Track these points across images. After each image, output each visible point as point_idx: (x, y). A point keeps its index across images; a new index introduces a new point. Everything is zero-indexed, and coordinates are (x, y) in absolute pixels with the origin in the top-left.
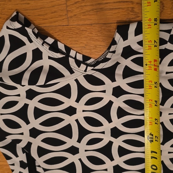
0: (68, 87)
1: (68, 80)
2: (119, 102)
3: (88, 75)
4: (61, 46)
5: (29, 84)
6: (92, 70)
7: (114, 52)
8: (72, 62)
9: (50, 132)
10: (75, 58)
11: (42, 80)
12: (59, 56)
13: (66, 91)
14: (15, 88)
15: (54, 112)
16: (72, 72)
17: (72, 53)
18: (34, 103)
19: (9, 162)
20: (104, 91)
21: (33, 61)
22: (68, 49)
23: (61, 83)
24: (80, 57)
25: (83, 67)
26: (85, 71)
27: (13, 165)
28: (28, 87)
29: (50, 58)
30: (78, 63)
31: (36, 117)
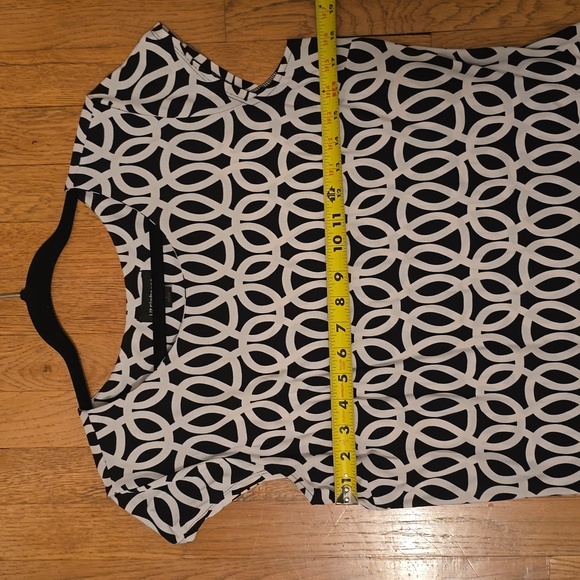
0: (220, 123)
1: (220, 112)
2: (289, 146)
3: (248, 105)
4: (215, 68)
5: (168, 116)
6: (255, 97)
7: (283, 74)
8: (228, 88)
9: (191, 193)
10: (233, 84)
11: (185, 112)
12: (211, 79)
13: (216, 130)
14: (145, 123)
15: (198, 162)
16: (227, 100)
17: (229, 77)
18: (171, 148)
19: (120, 249)
20: (270, 130)
21: (176, 88)
22: (223, 72)
23: (211, 116)
24: (238, 82)
25: (243, 93)
26: (246, 99)
27: (127, 253)
28: (166, 121)
29: (199, 82)
30: (237, 90)
31: (173, 168)
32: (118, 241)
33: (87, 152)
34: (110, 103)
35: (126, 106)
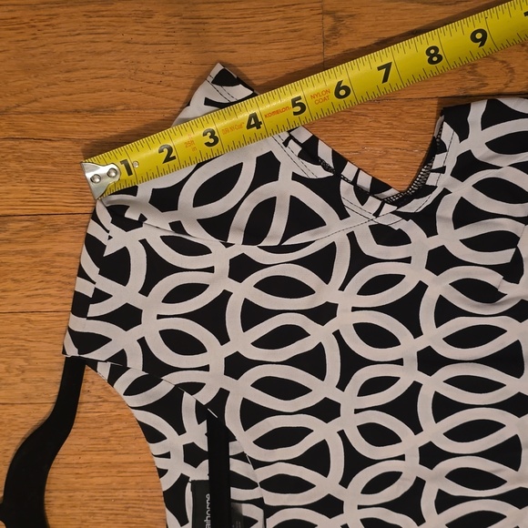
1: (333, 232)
4: (324, 152)
6: (394, 213)
7: (442, 170)
8: (346, 190)
10: (354, 182)
11: (274, 237)
12: (318, 172)
13: (322, 263)
14: (203, 250)
15: (289, 311)
16: (343, 214)
17: (349, 171)
19: (157, 448)
22: (340, 161)
23: (316, 240)
24: (365, 181)
25: (373, 203)
26: (377, 214)
27: (167, 455)
29: (296, 177)
30: (362, 196)
31: (247, 325)
32: (154, 436)
33: (100, 296)
34: (143, 218)
35: (172, 225)
